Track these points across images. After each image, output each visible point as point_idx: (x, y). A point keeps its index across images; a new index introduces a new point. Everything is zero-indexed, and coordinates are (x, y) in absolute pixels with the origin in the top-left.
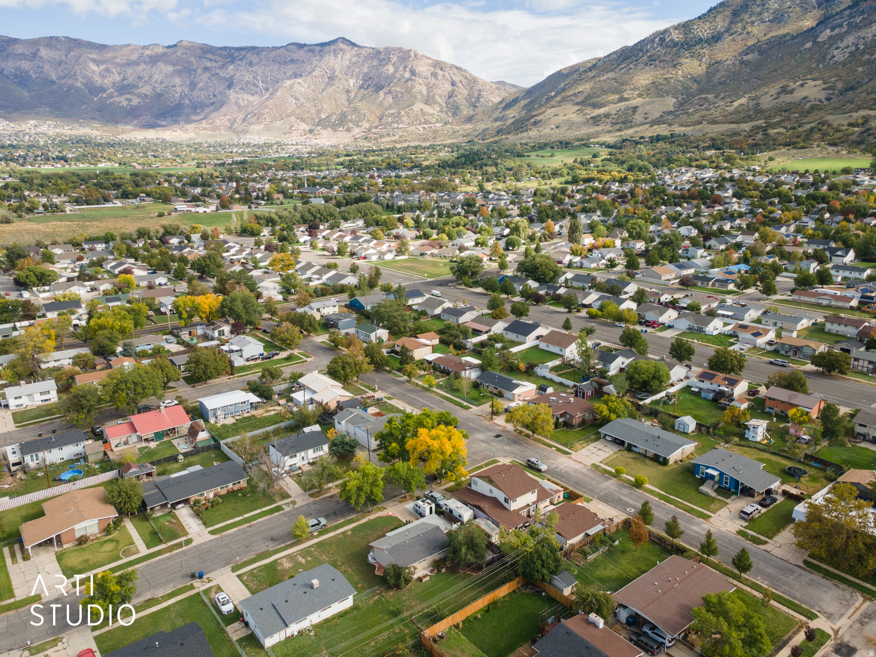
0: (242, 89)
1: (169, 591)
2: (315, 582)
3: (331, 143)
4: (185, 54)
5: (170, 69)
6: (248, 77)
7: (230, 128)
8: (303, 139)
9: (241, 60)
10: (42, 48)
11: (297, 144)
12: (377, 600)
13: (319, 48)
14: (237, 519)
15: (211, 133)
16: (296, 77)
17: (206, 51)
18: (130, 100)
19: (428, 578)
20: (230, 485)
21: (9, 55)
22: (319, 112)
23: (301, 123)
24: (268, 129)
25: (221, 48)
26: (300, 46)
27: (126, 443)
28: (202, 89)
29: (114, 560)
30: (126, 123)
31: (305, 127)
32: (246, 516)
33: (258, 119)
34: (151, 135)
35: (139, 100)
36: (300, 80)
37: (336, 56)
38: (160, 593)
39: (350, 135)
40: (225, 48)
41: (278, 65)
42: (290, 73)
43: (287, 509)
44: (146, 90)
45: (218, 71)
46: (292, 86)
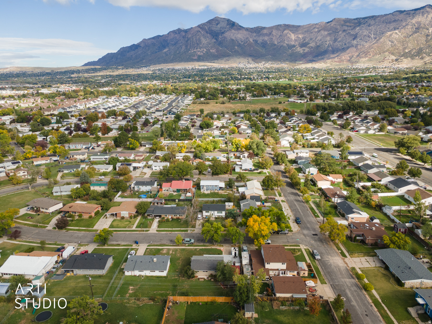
0: (361, 39)
1: (125, 244)
2: (155, 260)
3: (407, 67)
4: (335, 24)
5: (326, 33)
6: (366, 33)
7: (349, 60)
8: (390, 65)
9: (364, 24)
10: (274, 30)
11: (385, 67)
12: (176, 279)
13: (413, 12)
14: (169, 229)
15: (338, 63)
16: (395, 29)
17: (347, 21)
18: (304, 50)
19: (203, 280)
20: (178, 216)
21: (261, 34)
22: (405, 48)
23: (391, 56)
24: (370, 60)
25: (355, 19)
26: (401, 12)
27: (167, 190)
28: (340, 42)
29: (124, 228)
30: (300, 61)
31: (394, 58)
32: (173, 229)
33: (366, 55)
34: (309, 66)
35: (308, 50)
36: (397, 31)
37: (423, 15)
38: (123, 243)
39: (422, 61)
40: (357, 19)
41: (385, 24)
42: (392, 27)
43: (189, 232)
44: (312, 45)
45: (350, 31)
46: (391, 35)
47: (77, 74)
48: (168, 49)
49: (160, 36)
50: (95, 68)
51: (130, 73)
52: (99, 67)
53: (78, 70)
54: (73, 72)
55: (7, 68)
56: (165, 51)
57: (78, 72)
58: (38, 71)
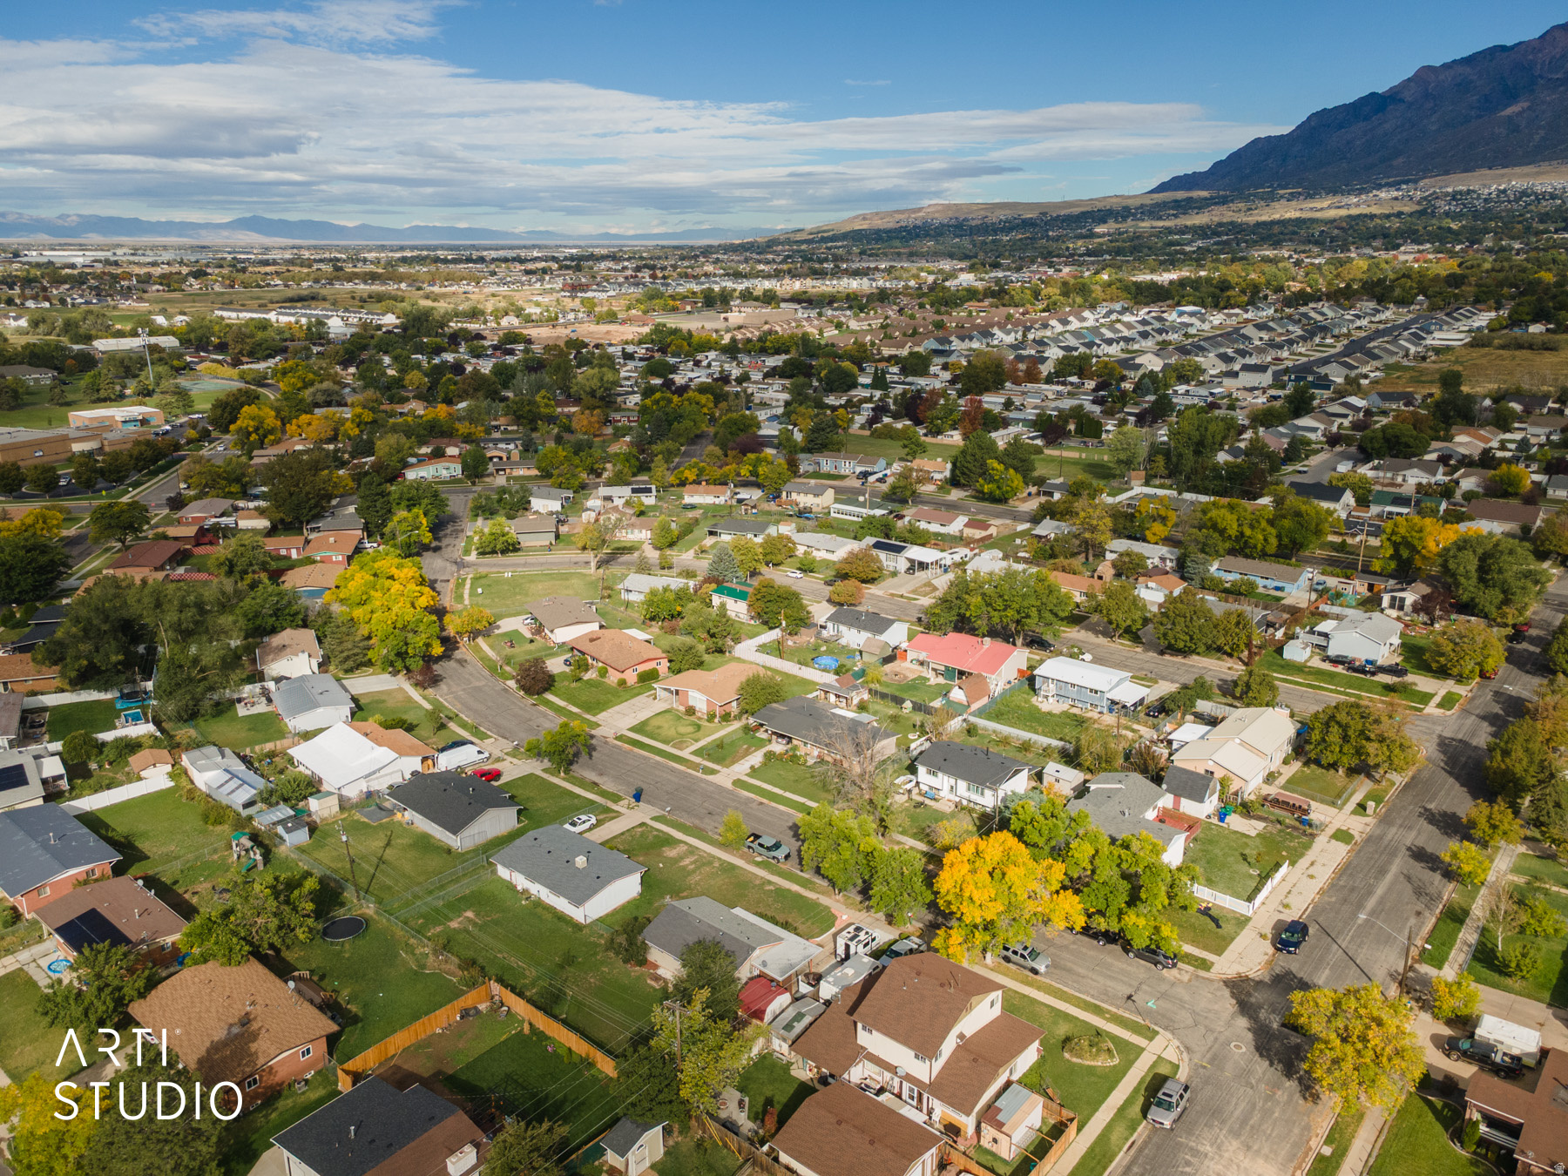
1: (611, 790)
12: (597, 946)
27: (922, 663)
29: (663, 741)
47: (1116, 221)
48: (1526, 105)
49: (1503, 48)
50: (1190, 199)
51: (1318, 215)
52: (1204, 194)
53: (1127, 209)
54: (1102, 215)
55: (920, 210)
56: (1509, 111)
57: (1122, 212)
58: (1002, 215)
